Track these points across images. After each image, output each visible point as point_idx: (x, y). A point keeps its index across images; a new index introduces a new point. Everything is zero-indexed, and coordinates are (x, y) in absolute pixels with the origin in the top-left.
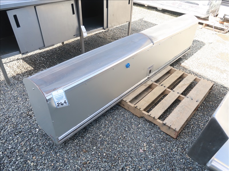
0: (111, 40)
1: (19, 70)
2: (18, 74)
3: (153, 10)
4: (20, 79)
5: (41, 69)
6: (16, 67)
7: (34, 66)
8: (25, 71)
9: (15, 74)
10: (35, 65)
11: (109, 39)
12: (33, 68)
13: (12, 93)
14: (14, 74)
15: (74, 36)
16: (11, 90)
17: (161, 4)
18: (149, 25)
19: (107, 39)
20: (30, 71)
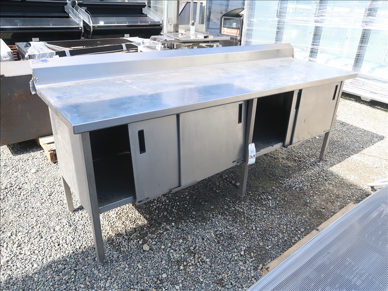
0: (287, 161)
1: (120, 225)
2: (119, 235)
3: (350, 100)
4: (122, 249)
5: (163, 226)
6: (113, 216)
7: (148, 216)
8: (132, 226)
9: (113, 235)
10: (150, 213)
11: (283, 158)
12: (146, 222)
13: (107, 285)
14: (110, 233)
15: (233, 162)
16: (106, 276)
17: (371, 92)
18: (352, 131)
19: (278, 158)
20: (142, 228)
